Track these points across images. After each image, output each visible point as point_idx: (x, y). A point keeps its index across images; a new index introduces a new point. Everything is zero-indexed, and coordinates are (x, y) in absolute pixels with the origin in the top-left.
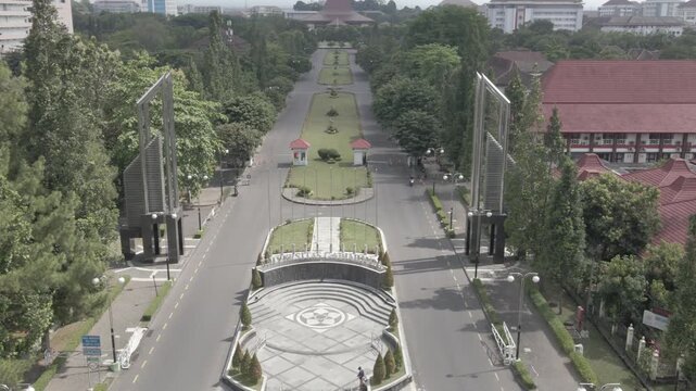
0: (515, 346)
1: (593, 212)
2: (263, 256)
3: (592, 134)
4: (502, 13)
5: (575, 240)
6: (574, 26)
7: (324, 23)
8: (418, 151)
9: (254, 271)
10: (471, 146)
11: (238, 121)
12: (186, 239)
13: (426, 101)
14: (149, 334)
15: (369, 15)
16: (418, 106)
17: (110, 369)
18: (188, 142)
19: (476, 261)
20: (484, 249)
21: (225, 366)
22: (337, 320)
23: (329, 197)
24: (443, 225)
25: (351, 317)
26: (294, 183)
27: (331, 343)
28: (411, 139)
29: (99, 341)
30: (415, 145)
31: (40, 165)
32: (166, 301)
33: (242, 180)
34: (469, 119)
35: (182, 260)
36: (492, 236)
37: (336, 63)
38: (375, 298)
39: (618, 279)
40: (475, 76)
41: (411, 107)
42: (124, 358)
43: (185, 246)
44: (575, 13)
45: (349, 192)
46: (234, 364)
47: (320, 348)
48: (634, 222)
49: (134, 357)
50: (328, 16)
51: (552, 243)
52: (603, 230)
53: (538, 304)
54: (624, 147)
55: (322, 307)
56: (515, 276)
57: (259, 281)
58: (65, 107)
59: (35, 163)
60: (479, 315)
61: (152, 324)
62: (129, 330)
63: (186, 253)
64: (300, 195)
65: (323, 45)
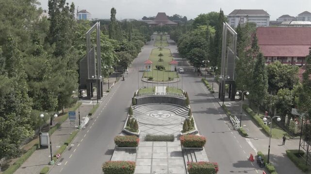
0: (239, 122)
1: (272, 76)
2: (136, 93)
3: (272, 57)
4: (234, 20)
5: (264, 83)
6: (266, 25)
7: (155, 25)
8: (198, 64)
9: (133, 99)
10: (221, 53)
11: (123, 51)
12: (104, 93)
13: (201, 45)
14: (91, 120)
15: (175, 22)
16: (198, 47)
17: (78, 128)
18: (104, 54)
19: (223, 100)
20: (226, 97)
21: (124, 126)
22: (167, 116)
23: (161, 80)
24: (209, 90)
25: (172, 115)
26: (146, 76)
27: (165, 122)
28: (195, 60)
29: (75, 114)
30: (197, 62)
31: (54, 45)
32: (97, 110)
33: (125, 75)
34: (220, 49)
35: (102, 99)
36: (230, 93)
37: (161, 39)
38: (182, 109)
39: (281, 97)
40: (223, 24)
41: (195, 47)
42: (82, 126)
43: (103, 95)
44: (266, 20)
45: (170, 79)
46: (127, 125)
47: (161, 124)
48: (289, 80)
49: (87, 125)
50: (157, 22)
51: (254, 85)
52: (276, 83)
53: (249, 112)
54: (287, 63)
55: (160, 112)
56: (239, 92)
57: (135, 102)
58: (64, 24)
59: (52, 45)
60: (225, 116)
61: (92, 116)
62: (83, 118)
63: (103, 97)
64: (149, 80)
65: (155, 33)
